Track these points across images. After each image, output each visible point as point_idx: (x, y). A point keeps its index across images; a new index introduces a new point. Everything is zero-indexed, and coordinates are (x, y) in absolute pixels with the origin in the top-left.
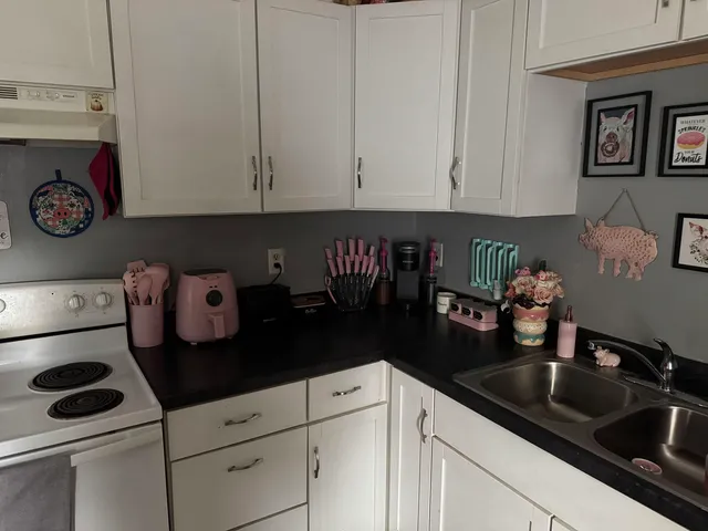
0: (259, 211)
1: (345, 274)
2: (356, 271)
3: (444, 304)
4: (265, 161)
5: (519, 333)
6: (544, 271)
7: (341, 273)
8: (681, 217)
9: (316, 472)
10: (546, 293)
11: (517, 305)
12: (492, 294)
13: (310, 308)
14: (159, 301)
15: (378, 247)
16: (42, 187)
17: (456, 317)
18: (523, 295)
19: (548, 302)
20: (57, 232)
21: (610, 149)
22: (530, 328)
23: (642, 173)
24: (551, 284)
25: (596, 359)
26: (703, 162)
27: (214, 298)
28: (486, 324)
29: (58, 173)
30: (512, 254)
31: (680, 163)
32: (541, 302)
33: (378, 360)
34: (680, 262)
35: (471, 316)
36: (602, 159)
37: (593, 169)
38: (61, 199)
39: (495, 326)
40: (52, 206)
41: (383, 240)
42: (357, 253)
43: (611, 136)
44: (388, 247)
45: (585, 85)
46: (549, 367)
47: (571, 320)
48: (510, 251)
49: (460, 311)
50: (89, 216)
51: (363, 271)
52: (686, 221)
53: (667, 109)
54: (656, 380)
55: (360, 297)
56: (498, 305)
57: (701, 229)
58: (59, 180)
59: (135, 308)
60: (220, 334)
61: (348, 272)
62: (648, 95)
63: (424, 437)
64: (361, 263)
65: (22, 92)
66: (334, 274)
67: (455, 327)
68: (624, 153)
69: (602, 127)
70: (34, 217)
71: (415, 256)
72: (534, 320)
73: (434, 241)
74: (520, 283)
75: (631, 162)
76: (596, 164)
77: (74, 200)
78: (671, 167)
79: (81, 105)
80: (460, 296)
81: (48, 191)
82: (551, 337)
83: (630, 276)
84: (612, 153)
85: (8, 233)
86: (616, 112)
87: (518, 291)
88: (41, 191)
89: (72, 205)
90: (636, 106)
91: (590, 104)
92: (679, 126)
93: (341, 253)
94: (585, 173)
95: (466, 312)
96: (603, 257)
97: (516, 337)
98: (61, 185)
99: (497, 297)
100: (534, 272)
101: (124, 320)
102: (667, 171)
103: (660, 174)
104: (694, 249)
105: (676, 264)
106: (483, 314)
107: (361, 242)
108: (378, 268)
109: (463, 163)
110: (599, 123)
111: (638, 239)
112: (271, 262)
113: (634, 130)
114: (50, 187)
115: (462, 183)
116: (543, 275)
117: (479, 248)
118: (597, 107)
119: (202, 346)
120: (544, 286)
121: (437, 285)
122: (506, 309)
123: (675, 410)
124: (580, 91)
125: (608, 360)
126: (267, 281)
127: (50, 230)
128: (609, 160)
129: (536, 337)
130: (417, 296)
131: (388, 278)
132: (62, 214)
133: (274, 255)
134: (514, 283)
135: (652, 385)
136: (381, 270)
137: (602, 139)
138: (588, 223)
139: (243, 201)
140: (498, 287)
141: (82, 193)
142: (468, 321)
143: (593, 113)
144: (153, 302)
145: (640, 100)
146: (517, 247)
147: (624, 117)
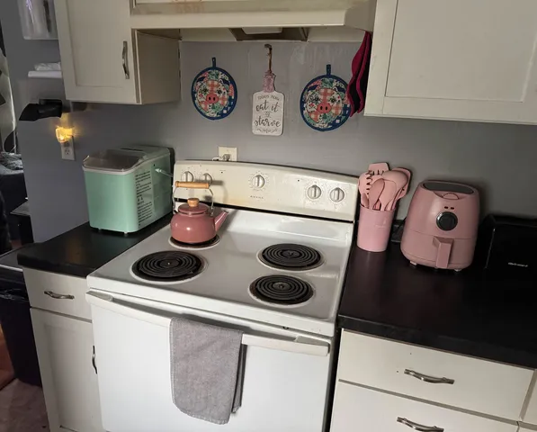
14: (389, 209)
20: (317, 125)
27: (448, 221)
29: (329, 67)
38: (325, 94)
40: (317, 99)
50: (347, 112)
58: (329, 75)
77: (336, 96)
81: (316, 86)
85: (281, 122)
89: (333, 101)
98: (327, 80)
114: (320, 82)
127: (311, 122)
132: (324, 108)
144: (382, 209)
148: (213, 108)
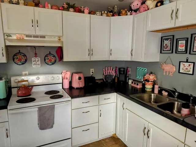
0: (89, 60)
1: (107, 75)
2: (110, 74)
3: (130, 82)
4: (91, 50)
5: (146, 88)
6: (152, 74)
7: (107, 74)
8: (180, 62)
9: (100, 115)
10: (152, 79)
11: (146, 82)
12: (141, 80)
13: (99, 82)
15: (115, 69)
16: (47, 55)
17: (133, 85)
18: (147, 79)
19: (152, 81)
21: (166, 47)
22: (149, 87)
23: (172, 53)
24: (153, 77)
25: (162, 93)
26: (184, 50)
27: (80, 78)
28: (139, 86)
29: (50, 52)
30: (145, 71)
31: (180, 51)
32: (151, 81)
33: (114, 92)
34: (180, 72)
35: (136, 84)
36: (164, 49)
37: (163, 52)
38: (50, 57)
39: (141, 87)
40: (48, 59)
41: (116, 67)
42: (110, 70)
43: (166, 45)
44: (118, 69)
45: (161, 33)
46: (152, 95)
47: (157, 85)
48: (145, 70)
49: (134, 83)
50: (55, 61)
51: (112, 74)
52: (181, 63)
53: (177, 39)
54: (174, 97)
55: (111, 80)
56: (142, 82)
57: (184, 65)
59: (64, 80)
60: (81, 86)
61: (108, 74)
62: (173, 36)
63: (124, 109)
64: (111, 72)
65: (46, 37)
66: (105, 75)
67: (132, 87)
68: (169, 48)
69: (164, 43)
70: (45, 61)
71: (124, 71)
72: (149, 85)
73: (128, 68)
74: (147, 77)
75: (170, 50)
76: (163, 50)
77: (53, 58)
78: (178, 51)
79: (57, 39)
80: (134, 80)
82: (153, 89)
83: (170, 75)
84: (166, 48)
85: (40, 64)
86: (167, 39)
87: (146, 79)
88: (46, 56)
89: (52, 59)
90: (171, 38)
91: (162, 38)
92: (179, 43)
93: (106, 70)
94: (161, 53)
95: (135, 84)
96: (165, 71)
97: (146, 89)
98: (50, 55)
99: (142, 80)
100: (150, 75)
101: (62, 82)
102: (177, 52)
103: (176, 53)
104: (183, 69)
105: (179, 72)
106: (139, 84)
107: (111, 68)
108: (115, 74)
109: (134, 50)
110: (164, 42)
111: (171, 67)
112: (91, 72)
113: (171, 43)
114: (48, 55)
115: (133, 54)
116: (151, 75)
117: (138, 69)
118: (163, 38)
119: (77, 88)
120: (152, 77)
121: (129, 78)
122: (144, 83)
123: (176, 103)
124: (160, 35)
125: (165, 93)
126: (90, 76)
127: (48, 63)
128: (166, 50)
129: (150, 89)
130: (124, 80)
131: (117, 76)
132: (50, 61)
133: (92, 70)
134: (145, 77)
135: (173, 98)
136: (116, 74)
137: (164, 45)
138: (162, 64)
139: (86, 58)
140: (142, 78)
141: (54, 56)
142: (135, 86)
143: (162, 40)
144: (68, 79)
145: (172, 37)
146: (147, 69)
147: (169, 41)
148: (20, 62)
